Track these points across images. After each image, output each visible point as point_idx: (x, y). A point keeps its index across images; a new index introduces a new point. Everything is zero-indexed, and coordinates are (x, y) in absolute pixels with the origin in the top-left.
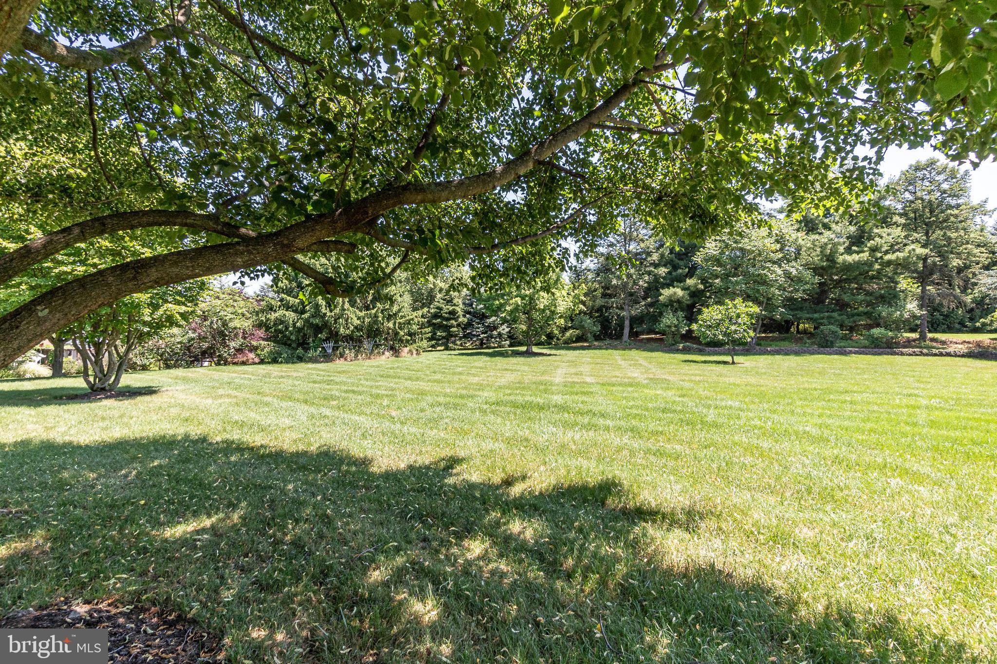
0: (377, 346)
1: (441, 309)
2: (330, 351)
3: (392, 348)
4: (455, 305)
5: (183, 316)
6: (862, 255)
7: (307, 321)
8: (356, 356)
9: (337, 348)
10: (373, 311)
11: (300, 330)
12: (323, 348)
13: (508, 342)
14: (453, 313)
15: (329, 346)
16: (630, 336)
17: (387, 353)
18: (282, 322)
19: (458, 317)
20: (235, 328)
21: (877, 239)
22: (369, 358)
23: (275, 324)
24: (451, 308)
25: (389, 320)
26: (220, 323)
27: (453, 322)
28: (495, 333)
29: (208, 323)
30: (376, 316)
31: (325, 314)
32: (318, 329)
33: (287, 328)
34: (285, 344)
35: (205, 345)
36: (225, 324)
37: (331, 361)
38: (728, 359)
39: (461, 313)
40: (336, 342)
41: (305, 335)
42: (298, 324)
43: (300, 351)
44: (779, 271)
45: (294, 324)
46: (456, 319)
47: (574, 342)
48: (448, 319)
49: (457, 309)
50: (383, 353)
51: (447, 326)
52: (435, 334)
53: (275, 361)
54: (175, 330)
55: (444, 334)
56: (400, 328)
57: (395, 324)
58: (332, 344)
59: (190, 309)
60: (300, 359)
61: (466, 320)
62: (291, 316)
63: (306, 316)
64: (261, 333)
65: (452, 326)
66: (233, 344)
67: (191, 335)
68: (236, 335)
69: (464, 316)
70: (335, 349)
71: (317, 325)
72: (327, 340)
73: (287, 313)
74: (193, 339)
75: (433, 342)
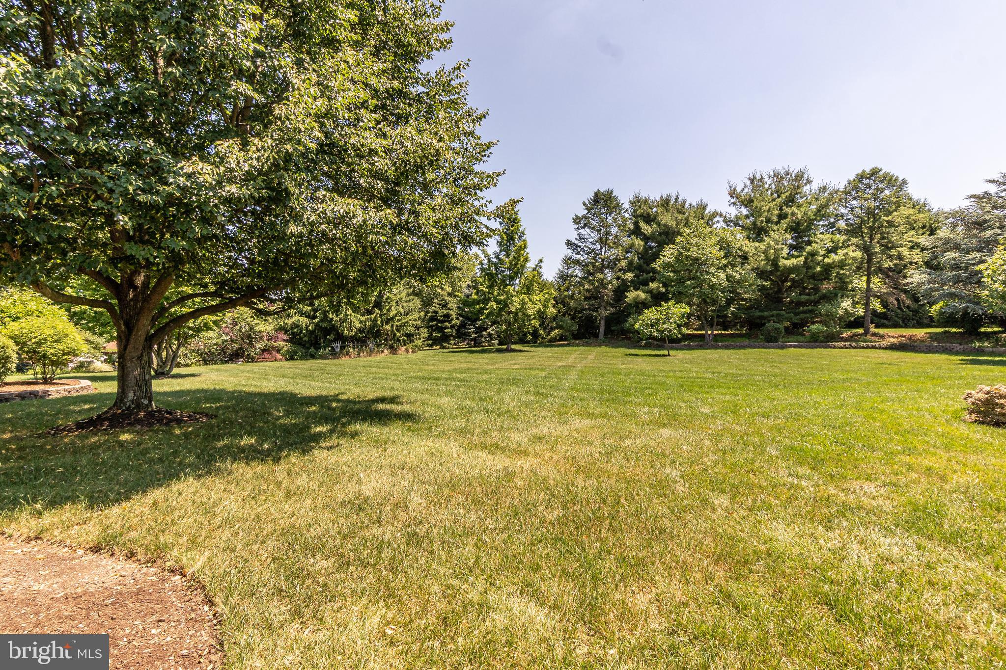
0: (379, 345)
1: (436, 312)
2: (338, 350)
3: (391, 347)
4: (449, 309)
5: (215, 322)
6: (799, 259)
7: (317, 325)
8: (359, 354)
9: (344, 347)
10: (373, 316)
11: (312, 332)
12: (332, 348)
13: (497, 341)
14: (447, 316)
15: (337, 346)
16: (605, 334)
17: (386, 351)
18: (297, 326)
19: (452, 319)
20: (260, 332)
21: (813, 245)
22: (370, 356)
23: (292, 328)
24: (445, 312)
25: (387, 323)
26: (247, 327)
27: (447, 324)
28: (484, 333)
29: (238, 328)
30: (375, 320)
31: (332, 319)
32: (326, 332)
33: (301, 332)
34: (300, 344)
35: (236, 346)
36: (251, 329)
37: (339, 358)
38: (666, 352)
39: (454, 316)
40: (343, 342)
41: (316, 337)
42: (310, 328)
43: (312, 350)
44: (722, 276)
45: (307, 328)
46: (450, 322)
47: (559, 341)
48: (442, 322)
49: (451, 312)
50: (383, 351)
51: (441, 327)
52: (432, 335)
53: (292, 358)
54: (211, 334)
55: (439, 335)
56: (398, 330)
57: (392, 326)
58: (339, 344)
59: (219, 318)
60: (313, 357)
61: (458, 322)
62: (304, 321)
63: (316, 320)
64: (282, 335)
65: (446, 328)
66: (258, 345)
67: (224, 337)
68: (261, 338)
69: (457, 319)
70: (342, 348)
71: (325, 328)
72: (335, 340)
73: (301, 319)
74: (226, 341)
75: (430, 342)
